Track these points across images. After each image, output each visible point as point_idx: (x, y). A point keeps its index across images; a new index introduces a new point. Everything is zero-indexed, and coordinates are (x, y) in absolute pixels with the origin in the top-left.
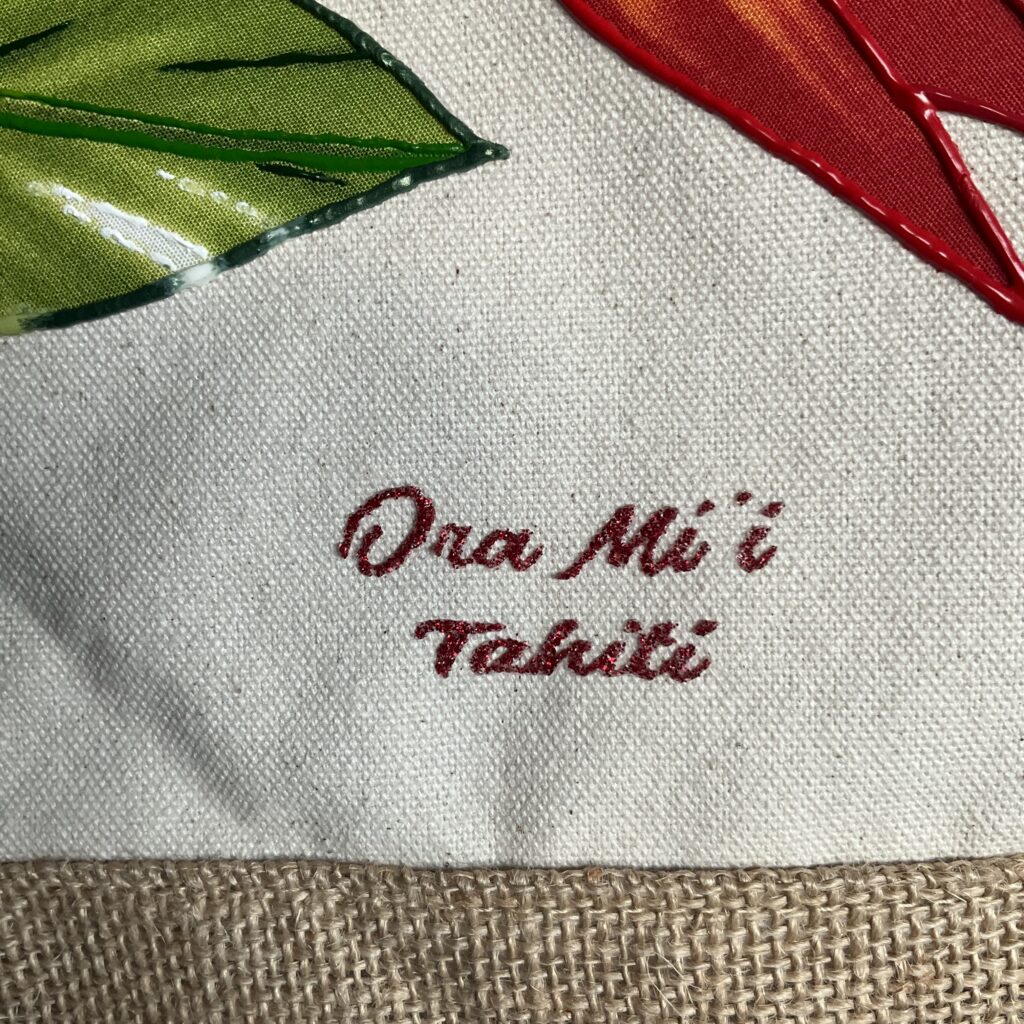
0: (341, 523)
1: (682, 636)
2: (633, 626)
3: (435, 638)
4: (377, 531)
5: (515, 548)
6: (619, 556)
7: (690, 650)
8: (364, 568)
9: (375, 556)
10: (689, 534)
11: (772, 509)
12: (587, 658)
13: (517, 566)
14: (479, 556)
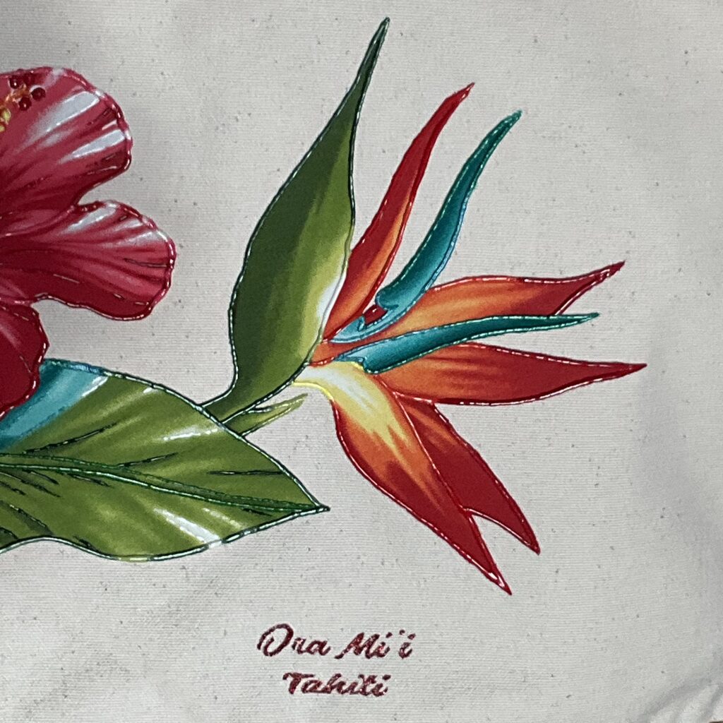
0: (259, 637)
1: (379, 680)
2: (362, 676)
3: (290, 679)
4: (272, 640)
5: (321, 647)
6: (358, 651)
7: (380, 686)
8: (266, 653)
9: (270, 650)
10: (383, 644)
11: (412, 637)
12: (344, 688)
13: (322, 654)
14: (308, 650)
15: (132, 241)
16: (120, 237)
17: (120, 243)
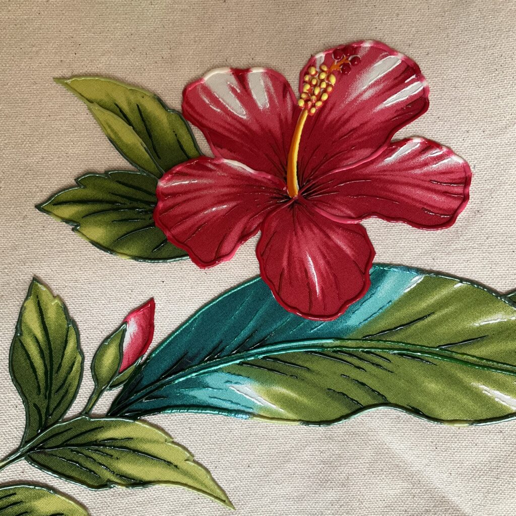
15: (435, 167)
16: (426, 164)
17: (425, 169)
